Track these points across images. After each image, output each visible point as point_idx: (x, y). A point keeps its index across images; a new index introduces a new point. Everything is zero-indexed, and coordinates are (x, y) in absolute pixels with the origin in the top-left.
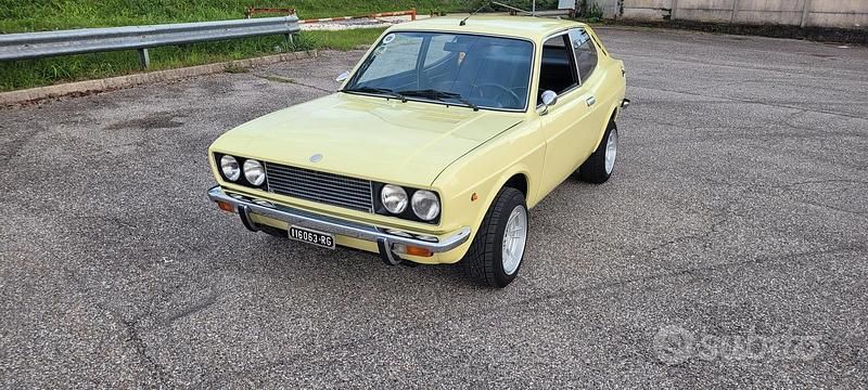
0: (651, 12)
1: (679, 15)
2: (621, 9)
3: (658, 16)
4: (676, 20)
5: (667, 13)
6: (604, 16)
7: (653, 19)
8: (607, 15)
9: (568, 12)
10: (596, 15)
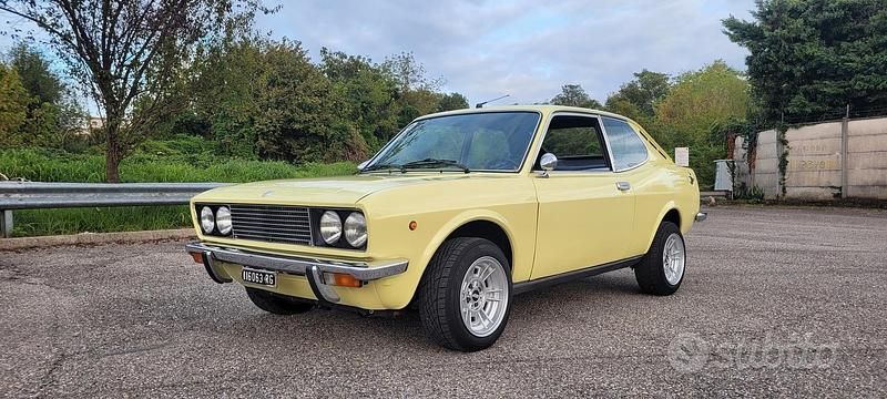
0: (819, 190)
1: (851, 192)
2: (784, 189)
3: (828, 194)
4: (848, 198)
5: (837, 191)
6: (765, 197)
7: (821, 197)
8: (769, 196)
9: (724, 193)
10: (757, 196)
